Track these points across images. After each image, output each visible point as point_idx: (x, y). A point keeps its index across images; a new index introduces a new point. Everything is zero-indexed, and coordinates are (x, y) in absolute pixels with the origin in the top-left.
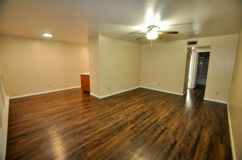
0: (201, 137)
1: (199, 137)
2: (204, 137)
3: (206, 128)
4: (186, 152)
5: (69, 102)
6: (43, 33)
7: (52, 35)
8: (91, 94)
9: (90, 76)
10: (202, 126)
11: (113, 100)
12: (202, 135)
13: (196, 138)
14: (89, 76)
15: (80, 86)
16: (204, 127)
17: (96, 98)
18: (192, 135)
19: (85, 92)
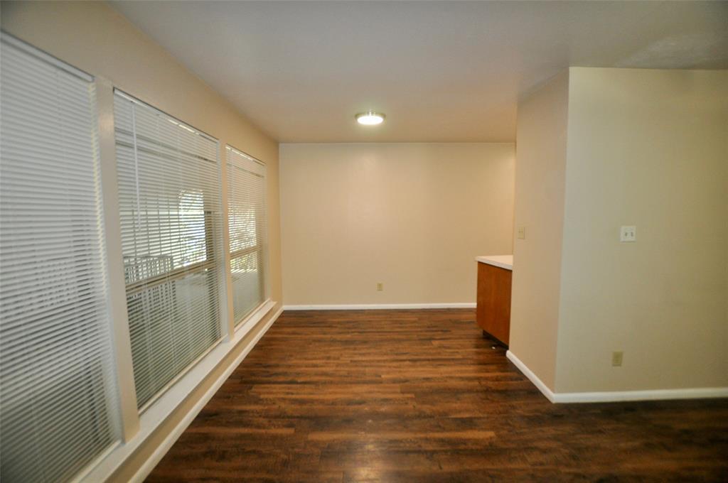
5: (408, 375)
6: (357, 116)
7: (384, 116)
8: (509, 354)
9: (513, 273)
11: (637, 443)
14: (511, 271)
15: (474, 305)
17: (534, 392)
19: (487, 337)
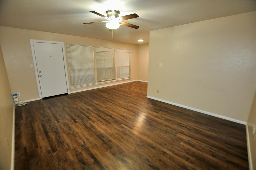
0: (46, 137)
1: (48, 136)
2: (44, 140)
3: (49, 152)
4: (47, 124)
6: (138, 40)
7: (144, 40)
10: (55, 152)
12: (46, 140)
13: (49, 134)
16: (52, 152)
18: (54, 134)
